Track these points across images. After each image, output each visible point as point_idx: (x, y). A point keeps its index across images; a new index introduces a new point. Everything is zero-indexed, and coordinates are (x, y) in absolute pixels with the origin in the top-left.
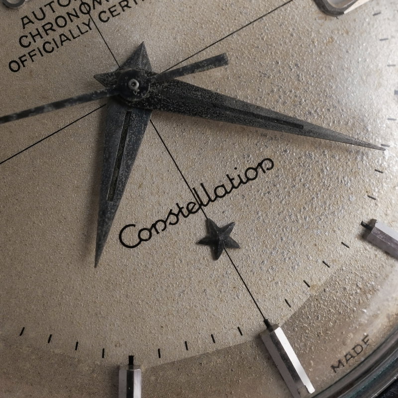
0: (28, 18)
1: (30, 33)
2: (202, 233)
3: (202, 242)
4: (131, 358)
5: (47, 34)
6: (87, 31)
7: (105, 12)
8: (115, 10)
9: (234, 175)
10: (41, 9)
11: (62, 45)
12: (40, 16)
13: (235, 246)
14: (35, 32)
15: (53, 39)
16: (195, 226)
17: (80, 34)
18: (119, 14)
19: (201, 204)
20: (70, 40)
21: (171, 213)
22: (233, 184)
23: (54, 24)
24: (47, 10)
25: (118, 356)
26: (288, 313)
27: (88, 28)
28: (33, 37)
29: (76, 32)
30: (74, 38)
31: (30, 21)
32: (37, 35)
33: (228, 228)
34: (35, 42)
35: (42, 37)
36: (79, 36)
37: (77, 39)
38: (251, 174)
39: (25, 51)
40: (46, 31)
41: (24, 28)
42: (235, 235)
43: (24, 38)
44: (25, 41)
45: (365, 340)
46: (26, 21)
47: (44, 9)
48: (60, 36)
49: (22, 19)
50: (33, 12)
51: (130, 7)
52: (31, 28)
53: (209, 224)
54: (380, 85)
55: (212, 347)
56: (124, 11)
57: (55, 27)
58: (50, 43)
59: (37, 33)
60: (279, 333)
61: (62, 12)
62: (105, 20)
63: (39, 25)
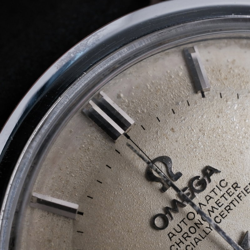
0: (172, 233)
1: (176, 243)
5: (186, 240)
6: (210, 232)
7: (218, 217)
8: (224, 214)
10: (178, 225)
11: (197, 245)
12: (179, 230)
14: (178, 241)
15: (191, 243)
17: (206, 235)
18: (227, 215)
20: (201, 240)
23: (189, 233)
24: (182, 225)
27: (210, 229)
28: (178, 244)
29: (203, 234)
30: (203, 238)
31: (174, 235)
32: (180, 243)
34: (180, 247)
35: (183, 243)
36: (206, 236)
37: (205, 239)
40: (185, 238)
41: (171, 240)
43: (173, 247)
47: (180, 225)
48: (195, 239)
49: (169, 235)
50: (174, 229)
51: (232, 210)
52: (175, 239)
56: (229, 213)
57: (190, 234)
58: (189, 246)
59: (180, 241)
62: (219, 222)
63: (179, 236)
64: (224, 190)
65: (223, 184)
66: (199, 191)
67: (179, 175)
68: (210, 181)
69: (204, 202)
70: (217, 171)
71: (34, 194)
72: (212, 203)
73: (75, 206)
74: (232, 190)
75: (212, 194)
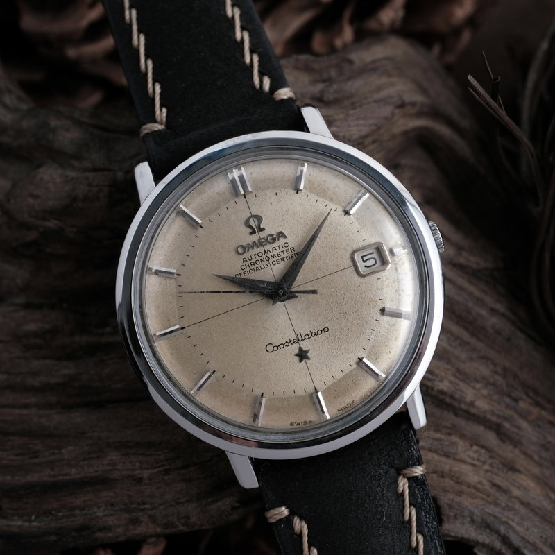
2: (297, 352)
3: (296, 355)
4: (262, 394)
8: (279, 261)
9: (313, 331)
10: (251, 256)
11: (256, 271)
12: (250, 259)
13: (309, 359)
15: (254, 268)
16: (294, 349)
19: (299, 340)
20: (260, 270)
21: (287, 342)
22: (312, 335)
24: (253, 257)
25: (258, 392)
26: (324, 387)
27: (267, 266)
28: (246, 266)
29: (263, 267)
31: (246, 260)
32: (248, 266)
33: (308, 351)
34: (246, 268)
37: (262, 270)
38: (319, 332)
39: (243, 271)
40: (251, 265)
41: (243, 262)
42: (309, 354)
44: (243, 267)
45: (353, 402)
46: (244, 260)
48: (256, 268)
50: (248, 257)
52: (246, 263)
53: (300, 349)
54: (375, 306)
55: (293, 395)
57: (255, 264)
60: (320, 394)
61: (259, 259)
62: (274, 264)
63: (249, 262)
64: (285, 248)
65: (286, 245)
66: (270, 243)
67: (263, 229)
68: (278, 240)
69: (271, 250)
70: (285, 237)
71: (181, 206)
72: (275, 252)
73: (200, 221)
74: (290, 251)
75: (277, 248)
